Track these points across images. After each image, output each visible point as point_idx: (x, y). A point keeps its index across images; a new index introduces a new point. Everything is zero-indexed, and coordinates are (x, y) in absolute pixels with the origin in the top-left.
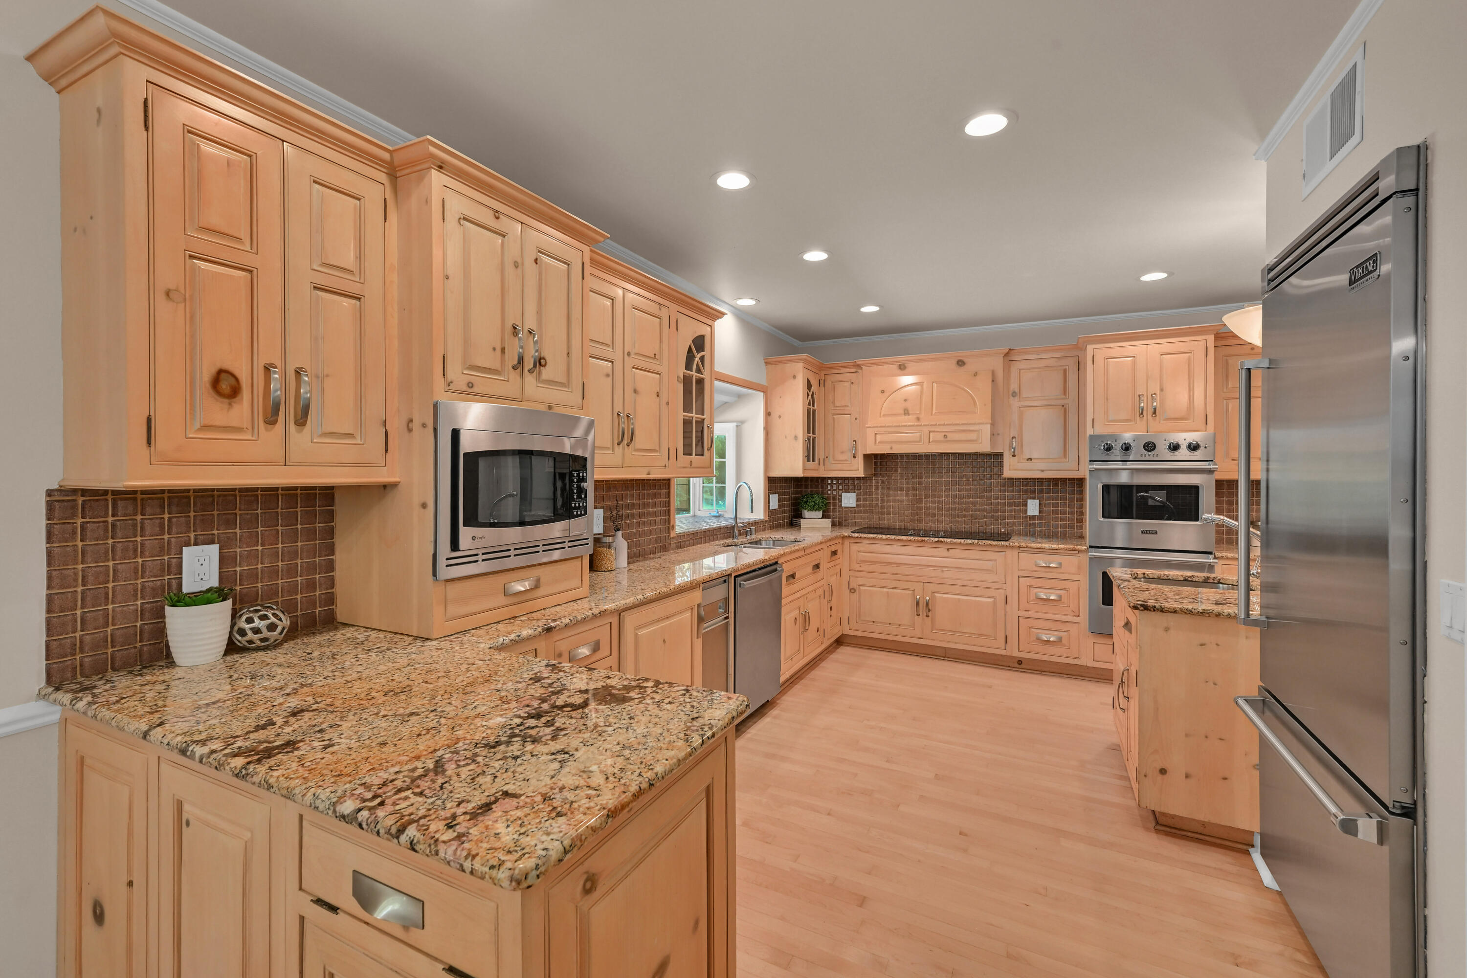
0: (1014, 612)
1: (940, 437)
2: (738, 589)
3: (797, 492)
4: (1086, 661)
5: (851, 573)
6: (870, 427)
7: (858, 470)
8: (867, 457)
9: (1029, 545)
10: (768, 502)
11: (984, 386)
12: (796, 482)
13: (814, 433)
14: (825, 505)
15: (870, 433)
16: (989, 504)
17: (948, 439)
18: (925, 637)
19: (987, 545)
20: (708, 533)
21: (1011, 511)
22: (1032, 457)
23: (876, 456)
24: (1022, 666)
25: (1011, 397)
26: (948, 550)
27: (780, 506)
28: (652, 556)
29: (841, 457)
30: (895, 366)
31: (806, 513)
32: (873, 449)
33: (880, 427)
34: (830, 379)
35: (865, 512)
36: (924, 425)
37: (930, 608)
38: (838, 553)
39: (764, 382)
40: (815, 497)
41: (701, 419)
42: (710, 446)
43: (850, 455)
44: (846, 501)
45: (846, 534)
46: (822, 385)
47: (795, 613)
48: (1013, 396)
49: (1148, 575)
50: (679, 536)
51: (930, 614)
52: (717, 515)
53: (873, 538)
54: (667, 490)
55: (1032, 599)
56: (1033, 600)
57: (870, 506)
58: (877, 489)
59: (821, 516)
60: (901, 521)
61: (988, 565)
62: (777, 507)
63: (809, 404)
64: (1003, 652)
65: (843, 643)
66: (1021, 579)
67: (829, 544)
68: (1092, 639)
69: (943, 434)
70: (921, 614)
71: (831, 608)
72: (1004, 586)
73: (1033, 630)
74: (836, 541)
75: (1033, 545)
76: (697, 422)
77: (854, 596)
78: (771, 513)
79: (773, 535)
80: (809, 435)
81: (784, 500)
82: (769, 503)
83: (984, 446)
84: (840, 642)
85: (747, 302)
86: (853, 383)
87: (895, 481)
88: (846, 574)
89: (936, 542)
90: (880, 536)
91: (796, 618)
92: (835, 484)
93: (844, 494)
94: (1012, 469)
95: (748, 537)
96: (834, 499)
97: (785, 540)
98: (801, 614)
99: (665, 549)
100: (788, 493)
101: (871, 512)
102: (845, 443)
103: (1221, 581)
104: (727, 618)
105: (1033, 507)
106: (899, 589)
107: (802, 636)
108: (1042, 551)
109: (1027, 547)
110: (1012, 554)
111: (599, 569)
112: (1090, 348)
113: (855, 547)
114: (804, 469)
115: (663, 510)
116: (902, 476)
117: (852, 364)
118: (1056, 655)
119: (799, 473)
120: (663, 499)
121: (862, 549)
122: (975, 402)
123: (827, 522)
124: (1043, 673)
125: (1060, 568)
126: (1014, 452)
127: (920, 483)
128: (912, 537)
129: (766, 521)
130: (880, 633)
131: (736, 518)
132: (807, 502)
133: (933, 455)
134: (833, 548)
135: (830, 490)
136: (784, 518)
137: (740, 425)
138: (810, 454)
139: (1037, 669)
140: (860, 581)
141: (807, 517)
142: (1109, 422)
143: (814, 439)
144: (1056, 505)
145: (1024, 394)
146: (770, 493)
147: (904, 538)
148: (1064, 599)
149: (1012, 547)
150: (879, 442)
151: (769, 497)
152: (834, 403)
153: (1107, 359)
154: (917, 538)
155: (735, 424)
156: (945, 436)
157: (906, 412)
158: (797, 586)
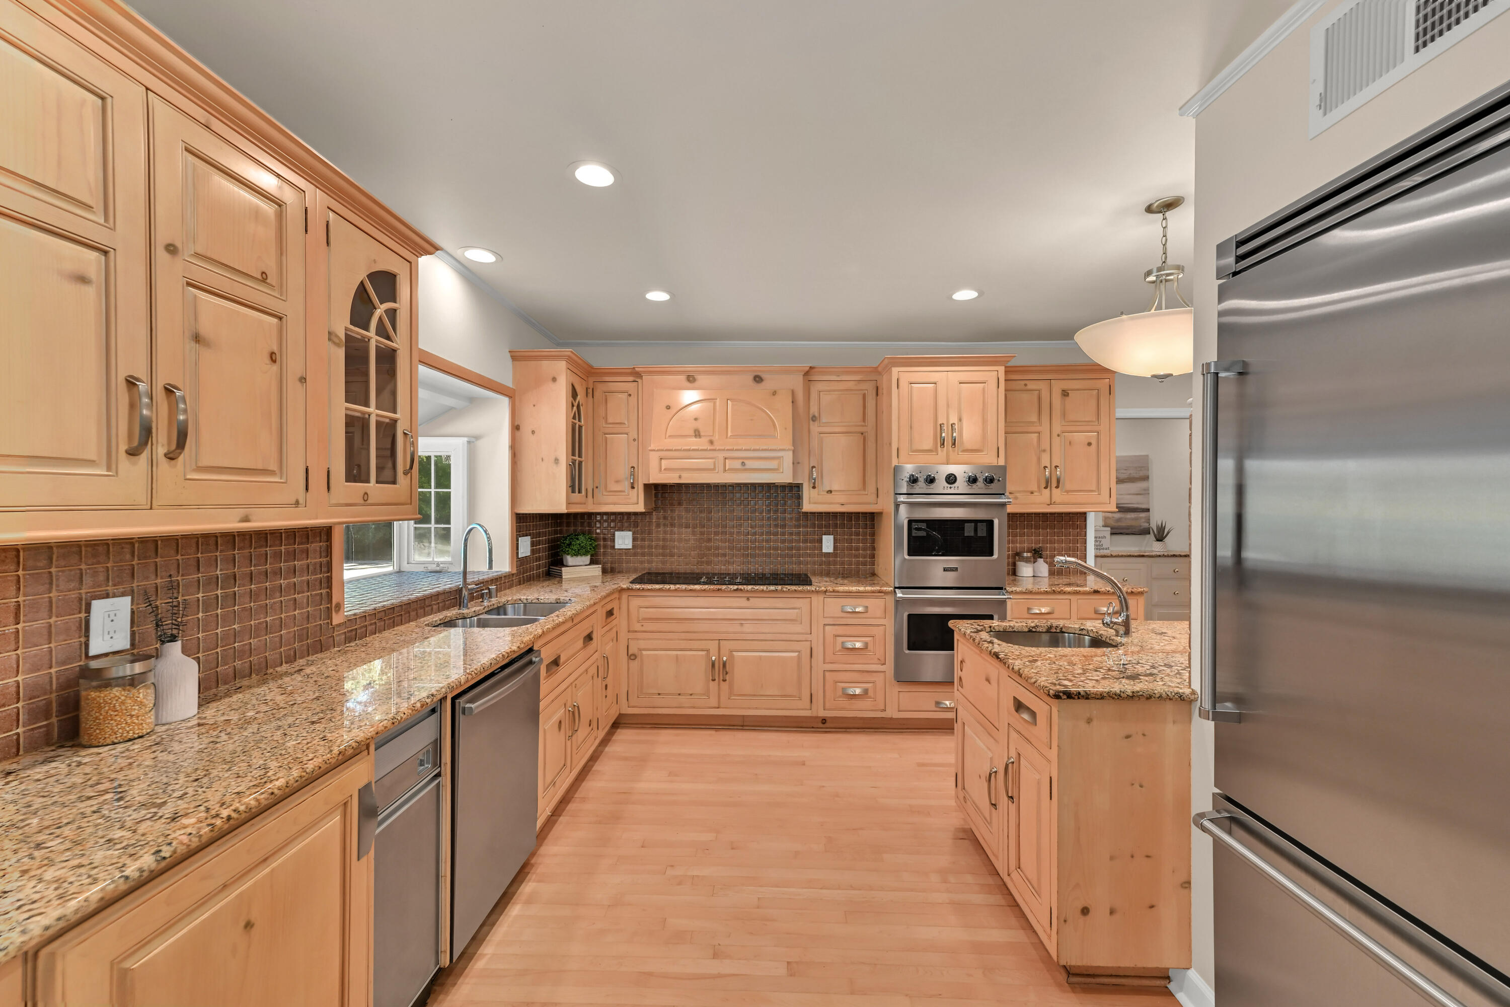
0: (819, 665)
1: (737, 464)
2: (462, 720)
3: (556, 532)
4: (892, 713)
5: (631, 635)
6: (654, 450)
7: (636, 503)
8: (647, 487)
9: (837, 589)
10: (516, 547)
11: (784, 404)
12: (556, 518)
13: (580, 456)
14: (594, 548)
15: (654, 458)
16: (783, 541)
17: (747, 467)
18: (722, 705)
19: (792, 591)
20: (414, 606)
21: (806, 548)
22: (832, 490)
23: (656, 486)
24: (826, 725)
25: (811, 422)
26: (748, 599)
27: (533, 551)
28: (285, 667)
29: (614, 487)
30: (683, 378)
31: (570, 560)
32: (657, 478)
33: (667, 450)
34: (600, 388)
35: (643, 555)
36: (719, 450)
37: (728, 670)
38: (615, 612)
39: (509, 383)
40: (581, 537)
41: (391, 419)
42: (408, 468)
43: (626, 485)
44: (620, 542)
45: (625, 586)
46: (590, 395)
47: (560, 714)
48: (813, 421)
49: (994, 628)
50: (351, 620)
51: (727, 677)
52: (438, 569)
53: (660, 590)
54: (323, 544)
55: (838, 649)
56: (839, 651)
57: (650, 547)
58: (658, 526)
59: (588, 562)
60: (687, 564)
61: (792, 614)
62: (529, 554)
63: (574, 418)
64: (807, 713)
65: (620, 723)
66: (827, 628)
67: (603, 603)
68: (897, 688)
69: (742, 461)
70: (717, 679)
71: (606, 686)
72: (809, 637)
73: (838, 684)
74: (613, 597)
75: (841, 588)
76: (379, 424)
77: (634, 664)
78: (521, 563)
79: (524, 594)
80: (574, 457)
81: (539, 543)
82: (517, 549)
83: (785, 477)
84: (616, 725)
85: (481, 256)
86: (630, 395)
87: (680, 517)
88: (623, 635)
89: (735, 590)
90: (667, 586)
91: (560, 722)
92: (605, 521)
93: (617, 533)
94: (811, 503)
95: (486, 603)
96: (605, 539)
97: (542, 601)
98: (567, 712)
99: (320, 647)
100: (545, 534)
101: (651, 554)
102: (622, 471)
103: (1064, 630)
104: (438, 775)
105: (828, 544)
106: (691, 650)
107: (569, 743)
108: (849, 595)
109: (834, 591)
110: (817, 600)
111: (95, 743)
112: (895, 370)
113: (636, 602)
114: (569, 503)
115: (316, 580)
116: (687, 511)
117: (630, 371)
118: (864, 710)
119: (562, 508)
120: (314, 560)
121: (647, 604)
122: (774, 425)
123: (596, 570)
124: (848, 730)
125: (867, 612)
126: (814, 483)
127: (709, 519)
128: (707, 586)
129: (513, 575)
130: (666, 707)
131: (465, 573)
132: (570, 545)
133: (724, 486)
134: (609, 608)
135: (598, 528)
136: (539, 567)
137: (473, 441)
138: (575, 485)
139: (841, 726)
140: (642, 644)
141: (570, 564)
142: (913, 452)
143: (580, 463)
144: (851, 541)
145: (824, 420)
146: (518, 536)
147: (697, 587)
148: (870, 647)
149: (817, 592)
150: (665, 469)
151: (518, 540)
152: (606, 418)
153: (911, 383)
154: (712, 587)
155: (466, 439)
156: (743, 464)
157: (697, 433)
158: (562, 672)
